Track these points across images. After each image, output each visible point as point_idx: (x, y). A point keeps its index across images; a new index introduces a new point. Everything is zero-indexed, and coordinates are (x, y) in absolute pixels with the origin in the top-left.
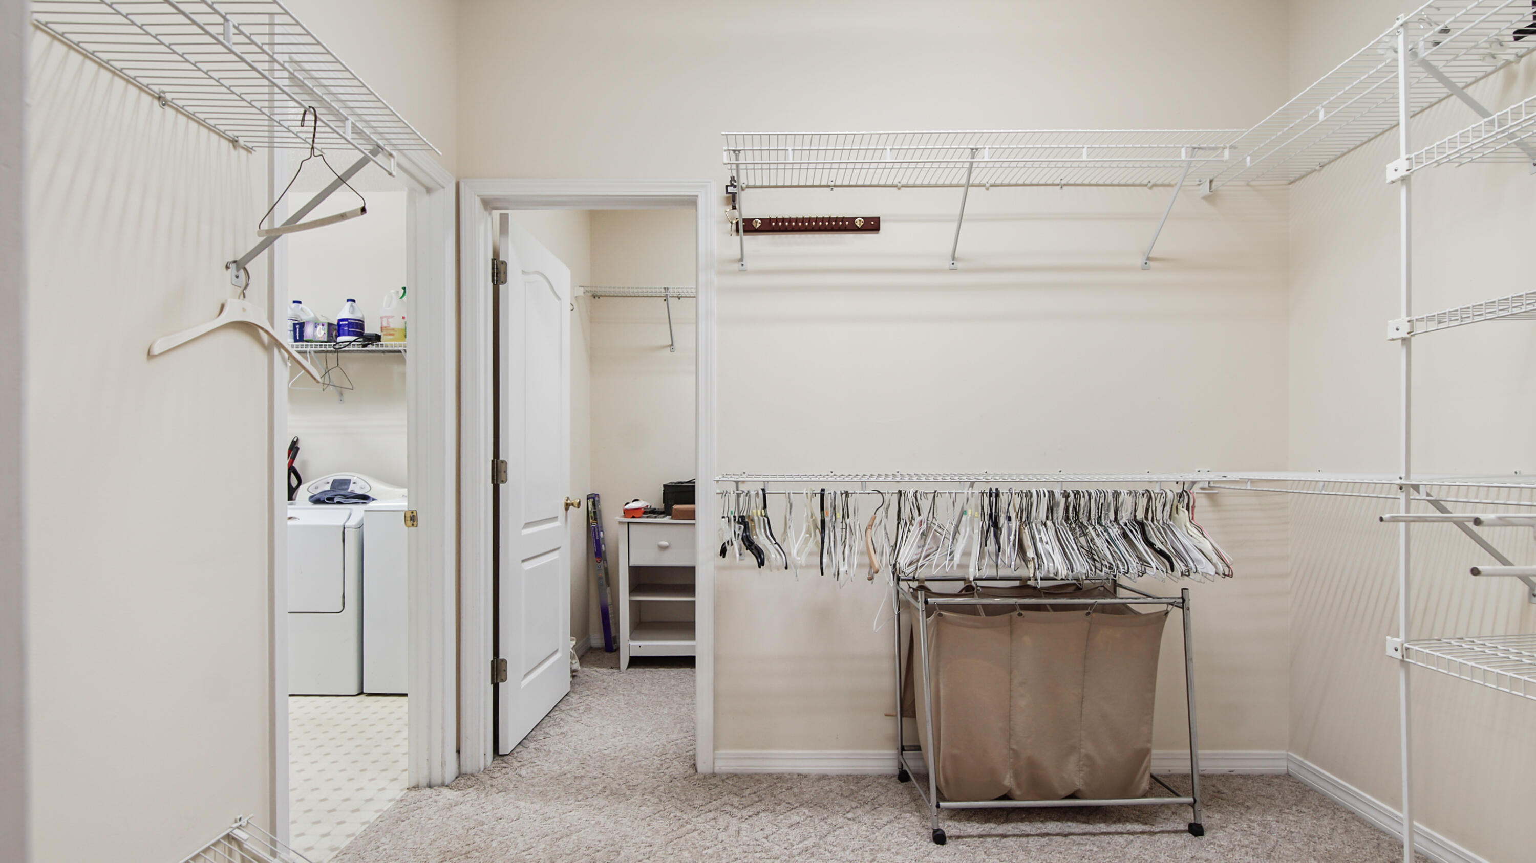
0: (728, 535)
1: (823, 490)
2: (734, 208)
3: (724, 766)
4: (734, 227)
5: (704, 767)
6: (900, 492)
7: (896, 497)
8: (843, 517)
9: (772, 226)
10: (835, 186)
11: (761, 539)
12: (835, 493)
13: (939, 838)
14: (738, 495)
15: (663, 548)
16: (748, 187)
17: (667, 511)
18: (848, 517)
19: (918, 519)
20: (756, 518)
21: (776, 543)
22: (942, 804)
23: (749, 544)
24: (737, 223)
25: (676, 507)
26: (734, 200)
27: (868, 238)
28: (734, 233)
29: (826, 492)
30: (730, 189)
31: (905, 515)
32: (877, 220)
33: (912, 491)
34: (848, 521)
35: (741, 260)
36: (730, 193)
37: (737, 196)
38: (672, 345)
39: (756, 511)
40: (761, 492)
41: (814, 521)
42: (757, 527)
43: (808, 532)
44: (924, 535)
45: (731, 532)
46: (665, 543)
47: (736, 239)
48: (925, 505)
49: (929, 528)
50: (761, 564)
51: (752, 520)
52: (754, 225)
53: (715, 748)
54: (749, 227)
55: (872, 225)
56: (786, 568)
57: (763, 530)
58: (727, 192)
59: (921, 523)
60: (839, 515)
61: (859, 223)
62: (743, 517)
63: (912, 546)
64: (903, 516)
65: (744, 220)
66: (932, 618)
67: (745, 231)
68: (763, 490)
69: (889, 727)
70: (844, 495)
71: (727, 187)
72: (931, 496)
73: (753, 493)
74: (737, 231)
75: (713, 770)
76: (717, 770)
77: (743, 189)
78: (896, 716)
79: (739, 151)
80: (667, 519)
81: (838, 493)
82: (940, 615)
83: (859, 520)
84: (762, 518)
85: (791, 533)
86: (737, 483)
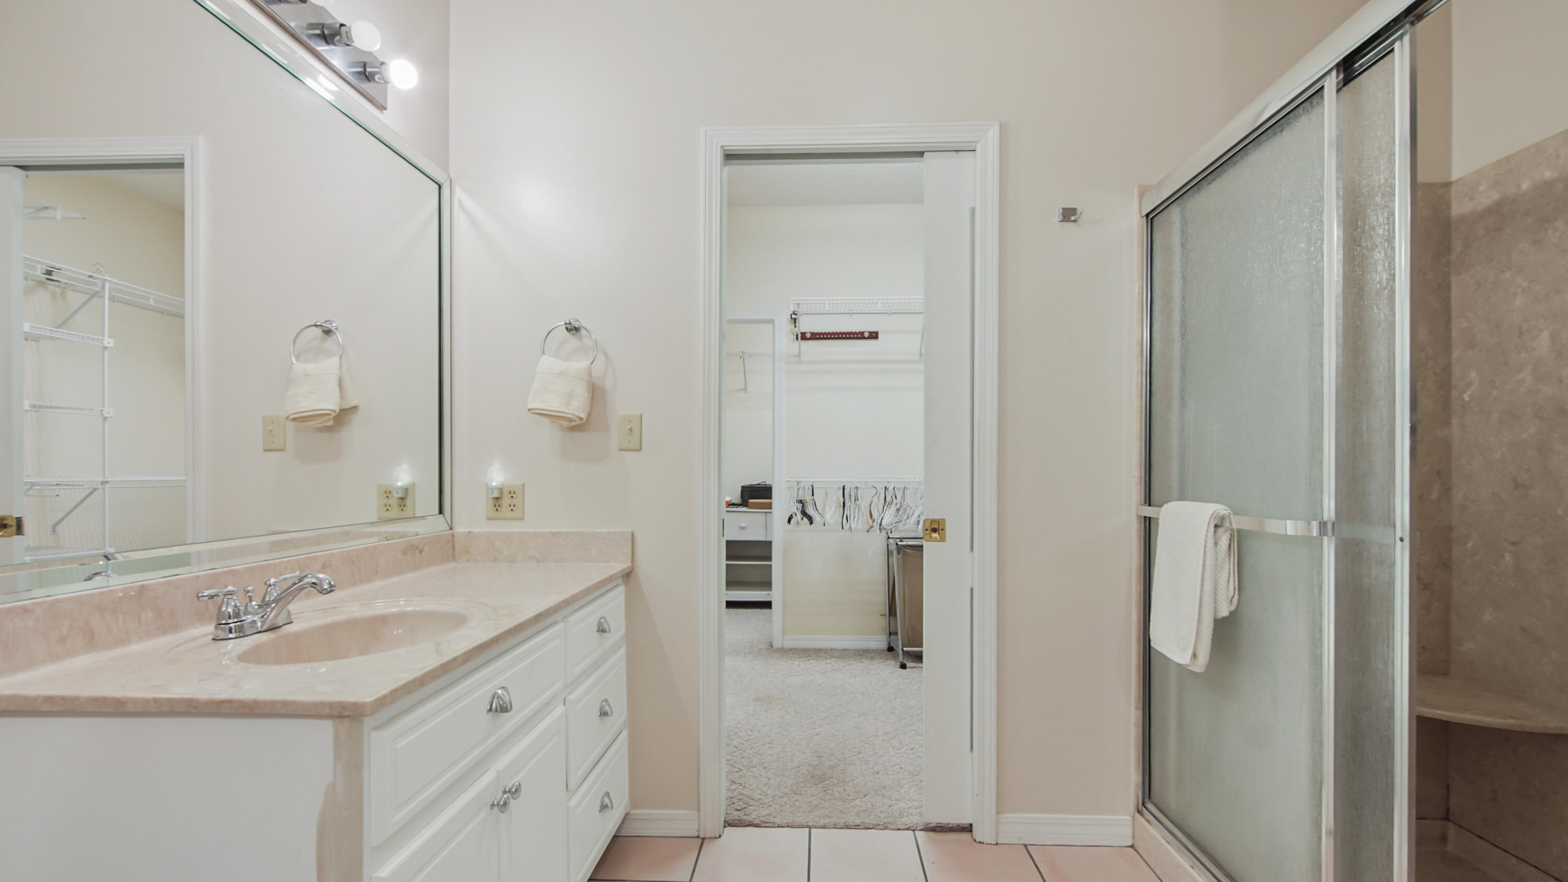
0: (794, 510)
1: (844, 486)
2: (795, 327)
3: (788, 644)
4: (795, 336)
5: (776, 645)
6: (886, 487)
7: (884, 490)
8: (855, 501)
9: (816, 336)
10: (853, 313)
11: (810, 511)
12: (851, 488)
13: (903, 666)
14: (798, 489)
15: (743, 528)
16: (803, 314)
17: (744, 503)
18: (858, 500)
19: (895, 501)
20: (808, 501)
21: (819, 513)
22: (905, 649)
23: (804, 513)
24: (797, 335)
25: (750, 501)
26: (795, 322)
27: (872, 342)
28: (795, 340)
29: (846, 488)
30: (794, 316)
31: (889, 499)
32: (877, 333)
33: (892, 487)
34: (857, 502)
35: (799, 355)
36: (793, 318)
37: (797, 320)
38: (746, 389)
39: (808, 498)
40: (811, 487)
41: (840, 503)
42: (809, 505)
43: (836, 508)
44: (898, 510)
45: (795, 508)
46: (743, 525)
47: (797, 343)
48: (899, 495)
49: (901, 506)
50: (811, 523)
51: (806, 502)
52: (807, 336)
53: (784, 634)
54: (803, 337)
55: (874, 336)
56: (824, 525)
57: (812, 507)
58: (791, 318)
59: (896, 504)
60: (853, 499)
61: (866, 335)
62: (801, 500)
63: (890, 516)
64: (887, 500)
65: (802, 333)
66: (901, 554)
67: (802, 339)
68: (812, 486)
69: (883, 622)
70: (856, 489)
71: (791, 315)
72: (902, 490)
73: (806, 488)
74: (797, 339)
75: (783, 646)
76: (785, 646)
77: (801, 315)
78: (886, 615)
79: (799, 304)
80: (745, 509)
81: (852, 488)
82: (905, 551)
83: (864, 503)
84: (811, 501)
85: (827, 509)
86: (798, 482)
